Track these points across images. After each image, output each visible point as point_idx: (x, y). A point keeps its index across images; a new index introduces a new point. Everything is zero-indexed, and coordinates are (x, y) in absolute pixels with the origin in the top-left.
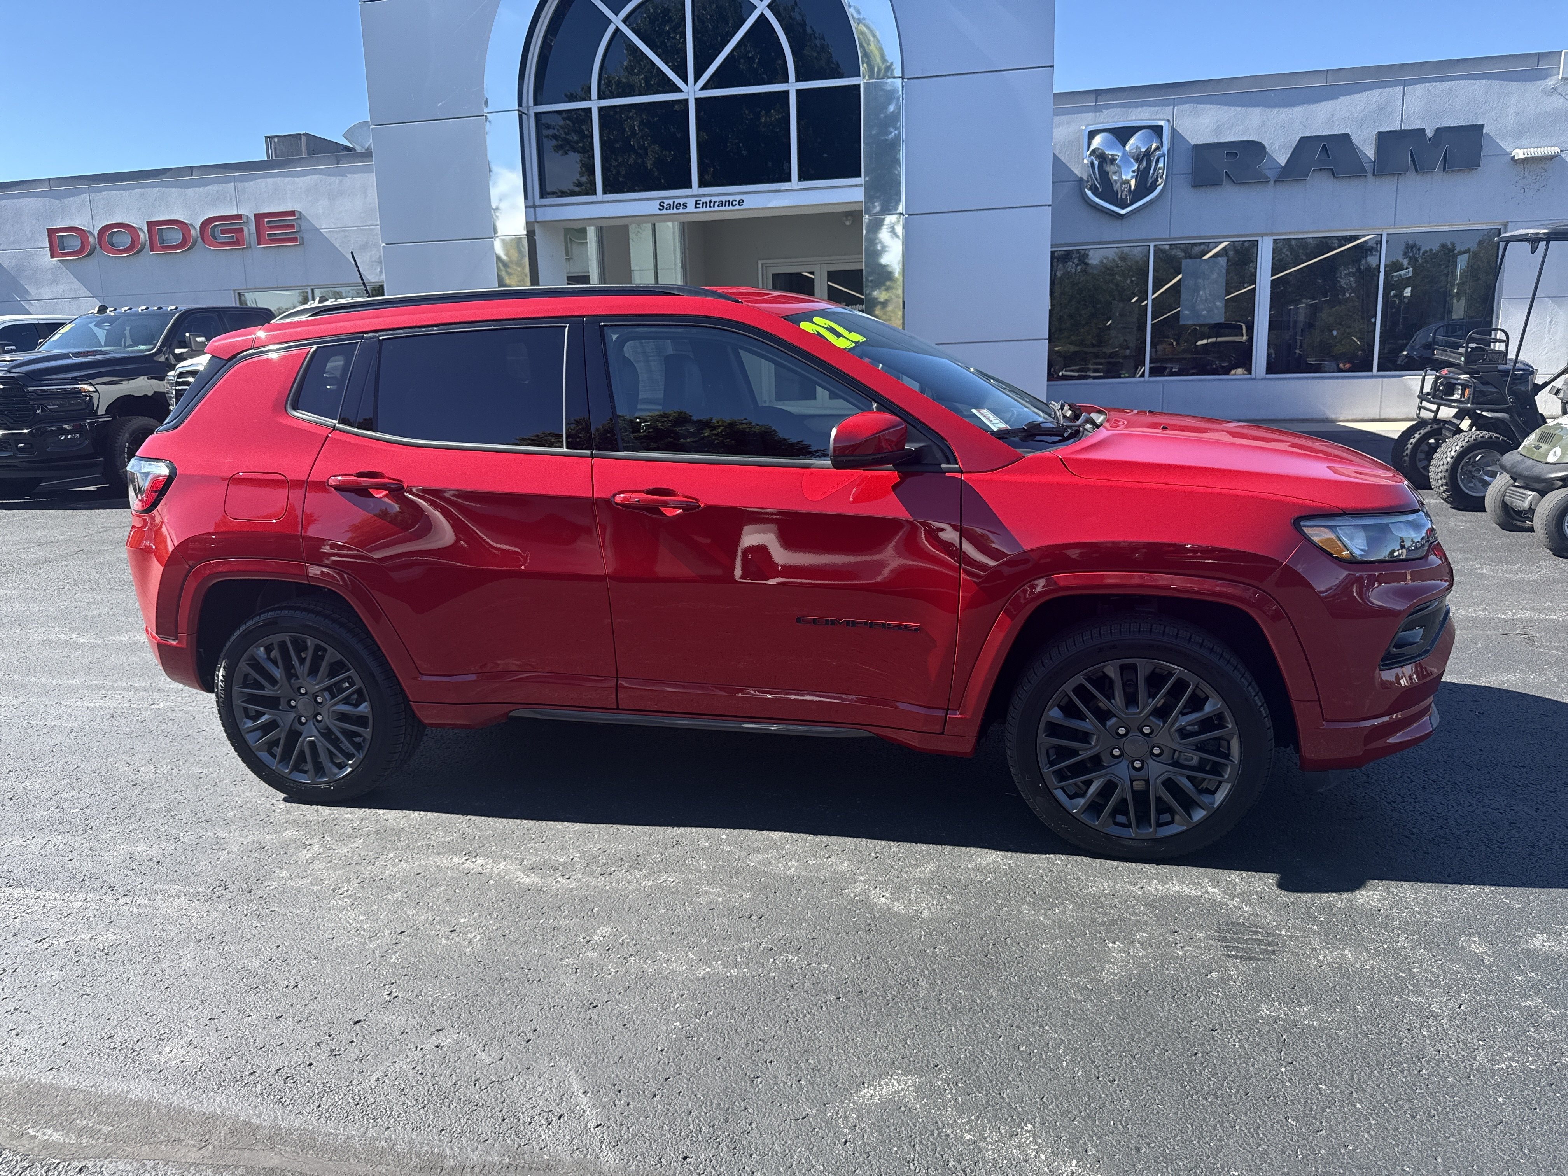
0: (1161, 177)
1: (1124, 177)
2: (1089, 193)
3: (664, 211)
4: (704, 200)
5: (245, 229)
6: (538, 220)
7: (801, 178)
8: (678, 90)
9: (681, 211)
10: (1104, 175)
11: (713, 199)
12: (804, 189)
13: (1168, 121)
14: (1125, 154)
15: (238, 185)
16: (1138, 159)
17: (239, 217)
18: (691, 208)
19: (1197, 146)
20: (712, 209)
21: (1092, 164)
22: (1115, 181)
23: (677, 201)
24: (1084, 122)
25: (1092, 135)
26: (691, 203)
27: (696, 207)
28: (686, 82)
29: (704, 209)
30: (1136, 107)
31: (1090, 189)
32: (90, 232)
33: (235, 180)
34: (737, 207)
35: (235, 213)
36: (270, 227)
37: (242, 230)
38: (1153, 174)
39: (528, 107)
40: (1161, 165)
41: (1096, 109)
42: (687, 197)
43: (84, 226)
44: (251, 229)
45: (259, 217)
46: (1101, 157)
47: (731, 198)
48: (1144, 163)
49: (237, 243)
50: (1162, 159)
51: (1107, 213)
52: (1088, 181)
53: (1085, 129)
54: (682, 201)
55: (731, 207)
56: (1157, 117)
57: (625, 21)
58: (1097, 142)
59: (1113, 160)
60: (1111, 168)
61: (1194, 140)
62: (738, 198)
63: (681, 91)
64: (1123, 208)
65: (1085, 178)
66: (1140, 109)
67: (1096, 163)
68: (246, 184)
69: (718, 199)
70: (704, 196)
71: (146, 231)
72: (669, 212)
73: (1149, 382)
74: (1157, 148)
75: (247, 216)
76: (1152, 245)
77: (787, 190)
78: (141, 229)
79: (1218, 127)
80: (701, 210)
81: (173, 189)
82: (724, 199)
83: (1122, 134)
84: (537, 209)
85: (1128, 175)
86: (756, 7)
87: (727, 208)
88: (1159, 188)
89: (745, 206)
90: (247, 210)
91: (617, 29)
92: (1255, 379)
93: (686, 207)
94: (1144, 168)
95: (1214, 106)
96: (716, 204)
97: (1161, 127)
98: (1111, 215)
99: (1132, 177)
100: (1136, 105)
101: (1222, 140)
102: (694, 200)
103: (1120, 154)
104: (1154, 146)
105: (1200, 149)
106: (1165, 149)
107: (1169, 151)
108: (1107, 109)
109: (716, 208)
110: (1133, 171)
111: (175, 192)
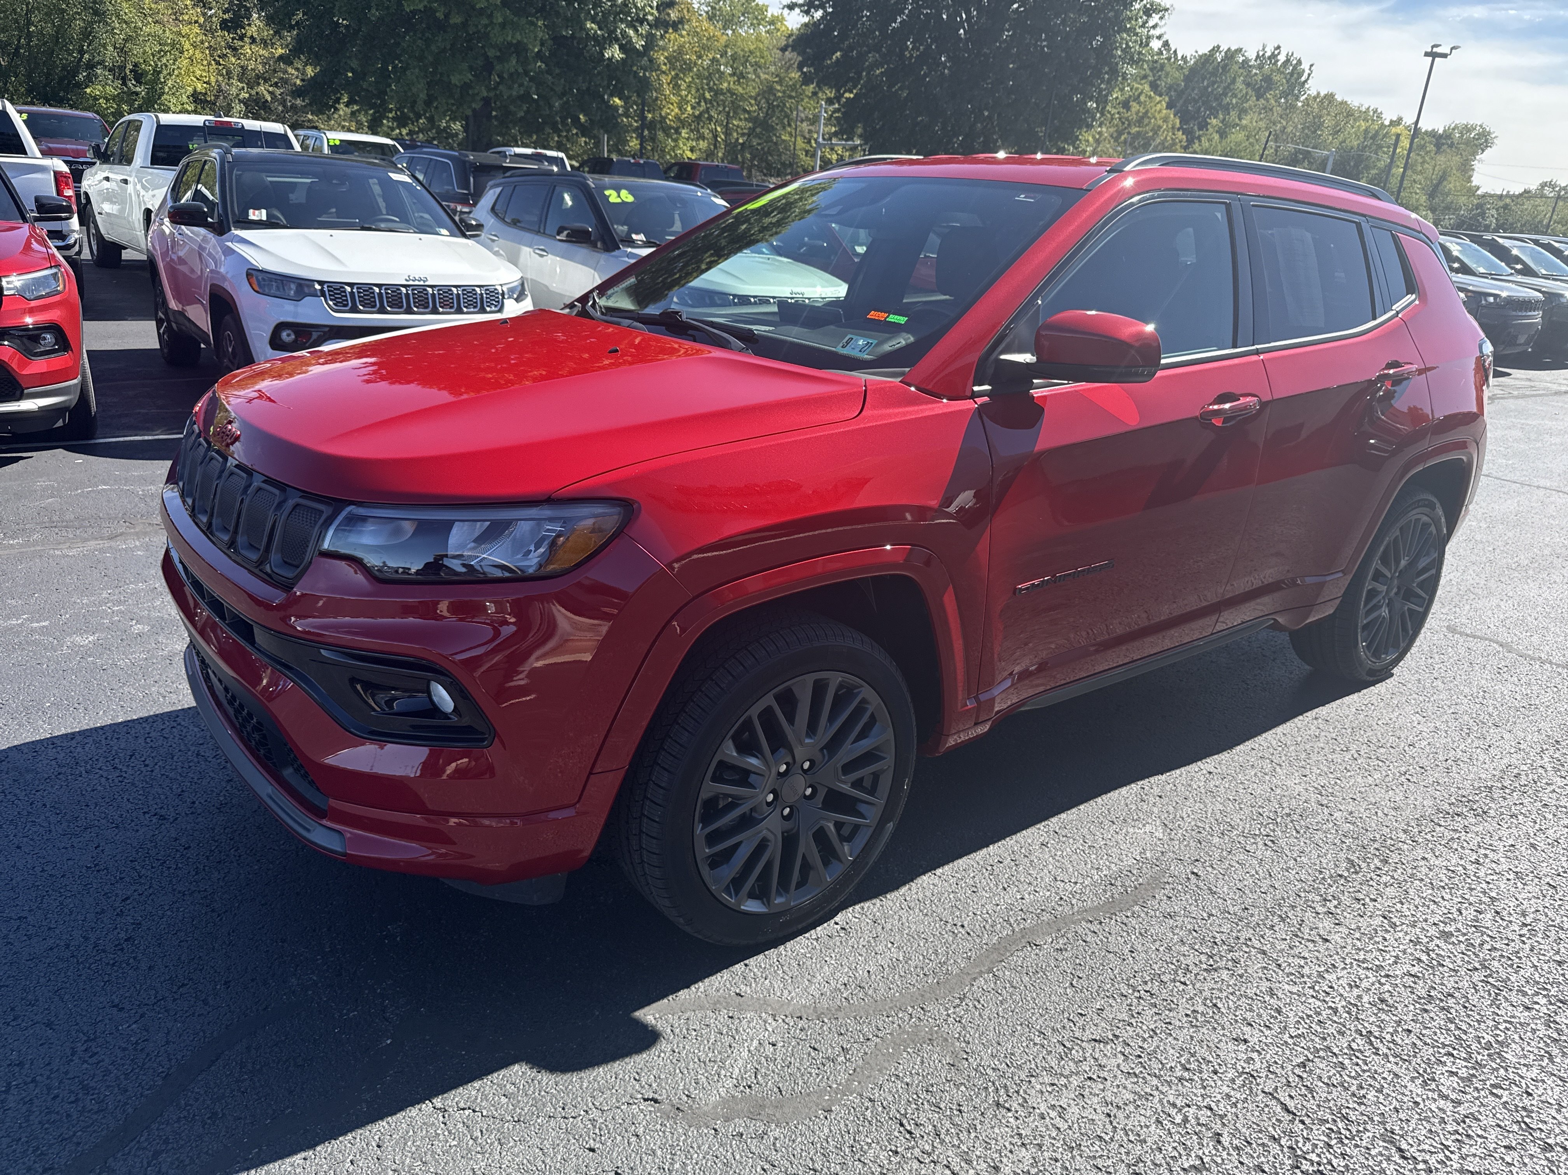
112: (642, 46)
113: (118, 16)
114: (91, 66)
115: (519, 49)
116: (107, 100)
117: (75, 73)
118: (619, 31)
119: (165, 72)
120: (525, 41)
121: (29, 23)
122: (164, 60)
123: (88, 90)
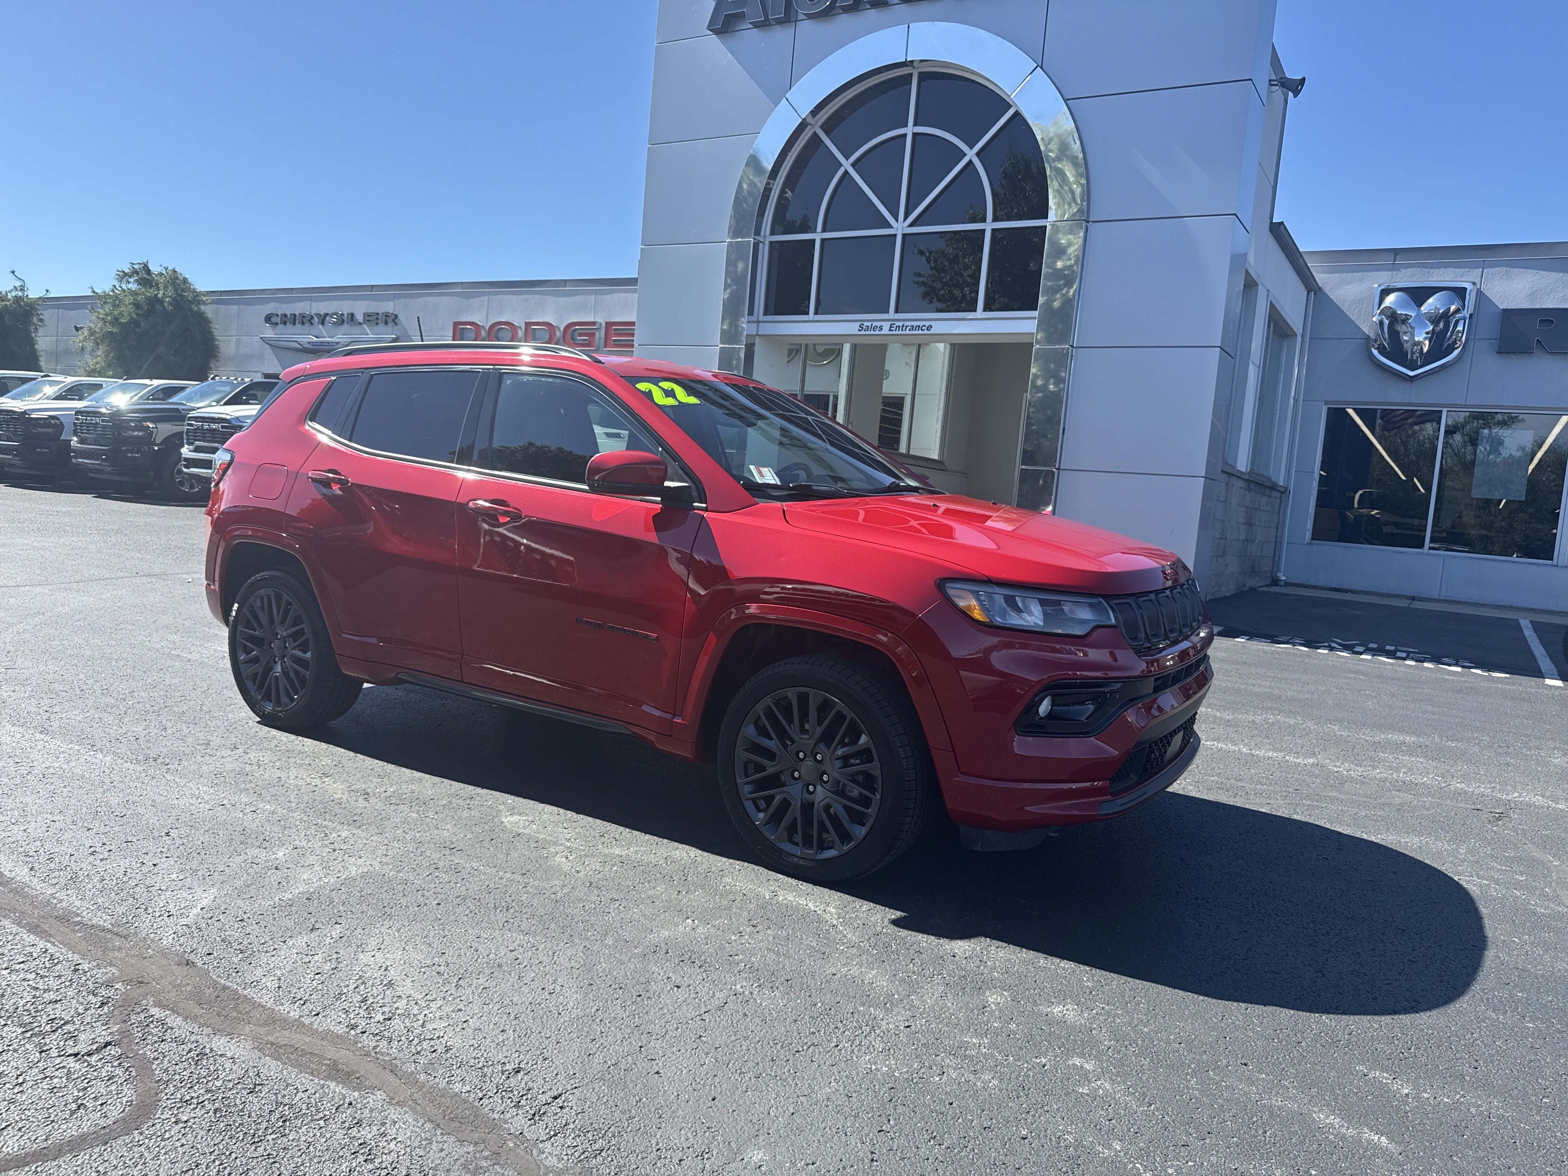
0: (1460, 340)
1: (1416, 339)
2: (1375, 352)
3: (863, 332)
4: (898, 324)
5: (597, 334)
6: (759, 333)
7: (987, 308)
8: (891, 227)
9: (877, 332)
10: (1394, 335)
11: (906, 324)
12: (987, 319)
13: (1474, 284)
14: (1419, 315)
15: (598, 297)
16: (1435, 319)
17: (594, 323)
18: (886, 331)
19: (1505, 311)
20: (904, 332)
21: (1381, 323)
22: (1407, 341)
23: (875, 324)
24: (1377, 281)
25: (1385, 292)
26: (886, 326)
27: (890, 330)
28: (897, 220)
29: (897, 332)
30: (1439, 268)
31: (1377, 349)
32: (483, 327)
33: (596, 292)
34: (926, 332)
35: (592, 320)
36: (616, 334)
37: (594, 334)
38: (1451, 336)
39: (765, 236)
40: (1460, 328)
41: (1394, 268)
42: (884, 320)
43: (480, 322)
44: (600, 335)
45: (609, 325)
46: (1393, 317)
47: (921, 324)
48: (1442, 325)
49: (589, 345)
50: (1461, 323)
51: (1395, 374)
52: (1376, 341)
53: (1377, 288)
54: (878, 324)
55: (920, 332)
56: (1463, 279)
57: (853, 165)
58: (1390, 300)
59: (1405, 320)
60: (1401, 328)
61: (1504, 304)
62: (927, 324)
63: (892, 227)
64: (1413, 370)
65: (1372, 336)
66: (1442, 270)
67: (1386, 322)
68: (604, 297)
69: (910, 323)
70: (899, 320)
71: (523, 329)
72: (867, 333)
73: (1428, 554)
74: (1457, 311)
75: (601, 324)
76: (1445, 411)
77: (971, 319)
78: (520, 328)
79: (1534, 293)
80: (894, 332)
81: (549, 297)
82: (915, 324)
83: (1418, 295)
84: (760, 324)
85: (1421, 337)
86: (966, 155)
87: (917, 332)
88: (1456, 352)
89: (932, 331)
90: (601, 319)
91: (846, 173)
92: (1557, 566)
93: (881, 328)
94: (1441, 331)
95: (1530, 271)
96: (908, 328)
97: (1465, 289)
98: (1399, 376)
99: (1425, 339)
100: (1439, 266)
101: (1538, 306)
102: (889, 323)
103: (1413, 315)
104: (1453, 308)
105: (1508, 314)
106: (1466, 313)
107: (1471, 315)
108: (1406, 268)
109: (907, 332)
110: (1427, 333)
111: (551, 299)
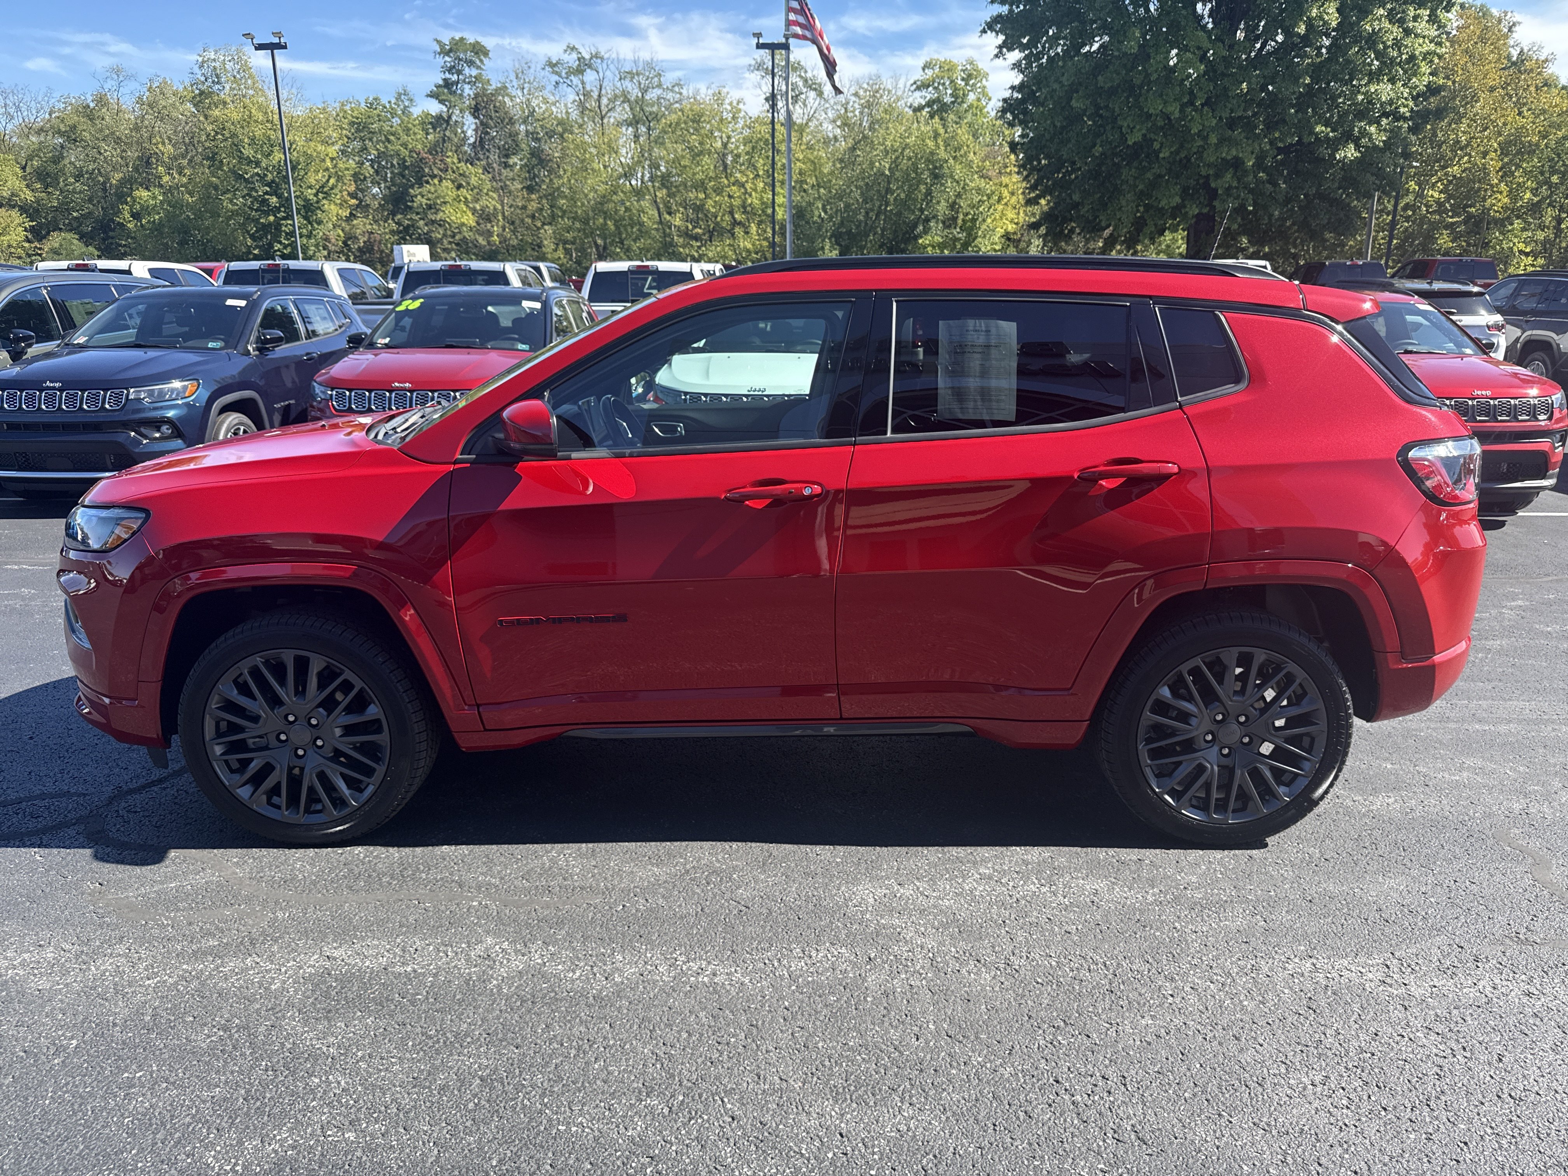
112: (1384, 141)
113: (952, 177)
114: (927, 220)
115: (1237, 164)
116: (934, 247)
117: (915, 226)
118: (1356, 129)
119: (980, 219)
120: (1241, 155)
121: (888, 190)
122: (981, 209)
123: (920, 241)
